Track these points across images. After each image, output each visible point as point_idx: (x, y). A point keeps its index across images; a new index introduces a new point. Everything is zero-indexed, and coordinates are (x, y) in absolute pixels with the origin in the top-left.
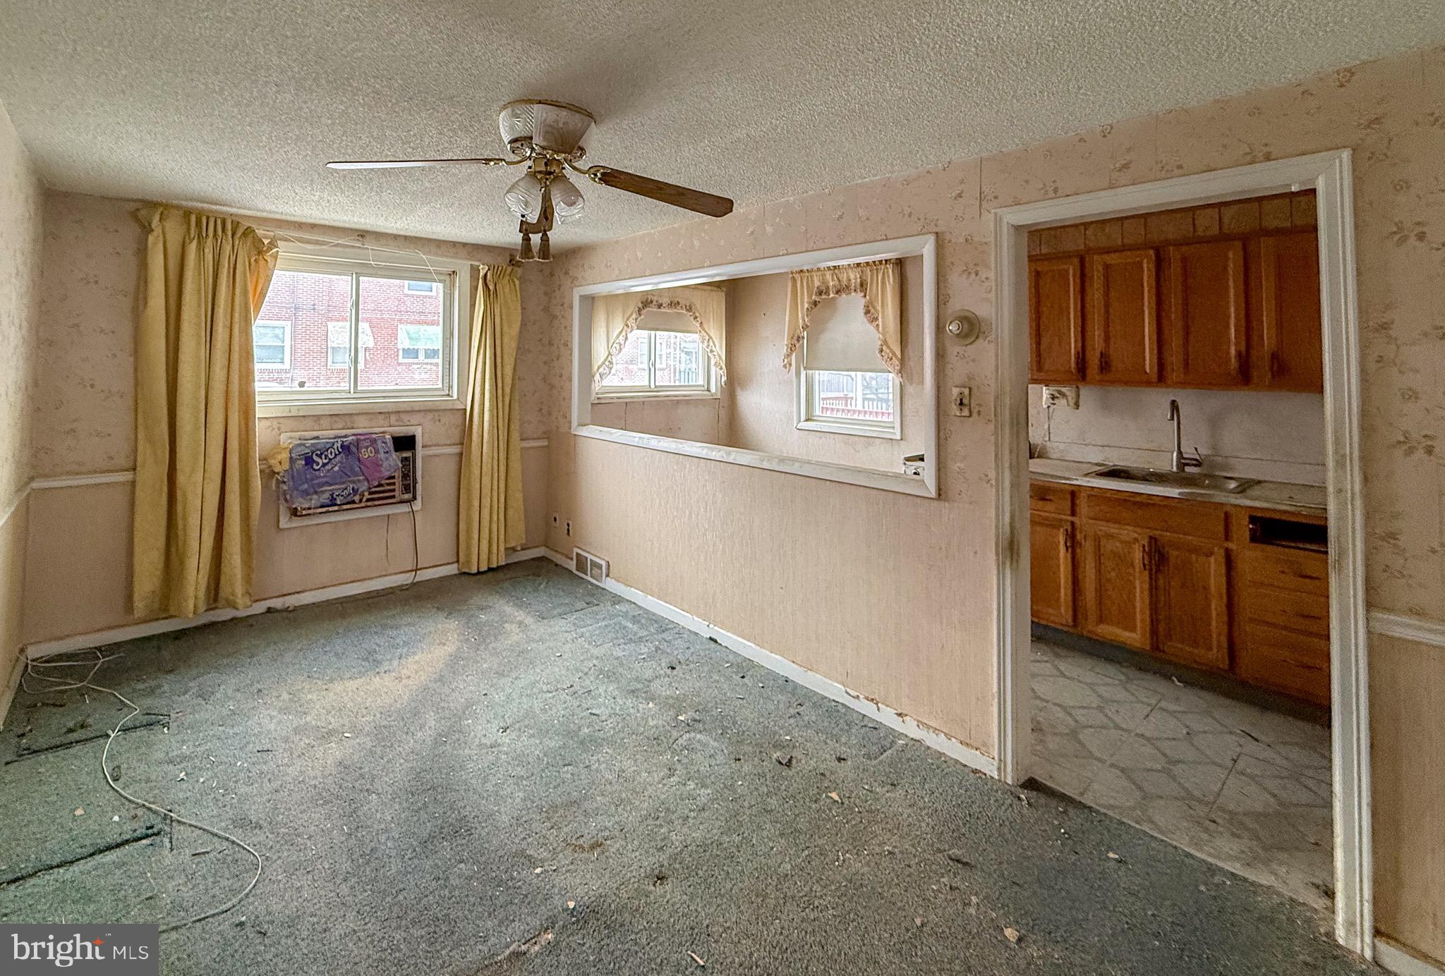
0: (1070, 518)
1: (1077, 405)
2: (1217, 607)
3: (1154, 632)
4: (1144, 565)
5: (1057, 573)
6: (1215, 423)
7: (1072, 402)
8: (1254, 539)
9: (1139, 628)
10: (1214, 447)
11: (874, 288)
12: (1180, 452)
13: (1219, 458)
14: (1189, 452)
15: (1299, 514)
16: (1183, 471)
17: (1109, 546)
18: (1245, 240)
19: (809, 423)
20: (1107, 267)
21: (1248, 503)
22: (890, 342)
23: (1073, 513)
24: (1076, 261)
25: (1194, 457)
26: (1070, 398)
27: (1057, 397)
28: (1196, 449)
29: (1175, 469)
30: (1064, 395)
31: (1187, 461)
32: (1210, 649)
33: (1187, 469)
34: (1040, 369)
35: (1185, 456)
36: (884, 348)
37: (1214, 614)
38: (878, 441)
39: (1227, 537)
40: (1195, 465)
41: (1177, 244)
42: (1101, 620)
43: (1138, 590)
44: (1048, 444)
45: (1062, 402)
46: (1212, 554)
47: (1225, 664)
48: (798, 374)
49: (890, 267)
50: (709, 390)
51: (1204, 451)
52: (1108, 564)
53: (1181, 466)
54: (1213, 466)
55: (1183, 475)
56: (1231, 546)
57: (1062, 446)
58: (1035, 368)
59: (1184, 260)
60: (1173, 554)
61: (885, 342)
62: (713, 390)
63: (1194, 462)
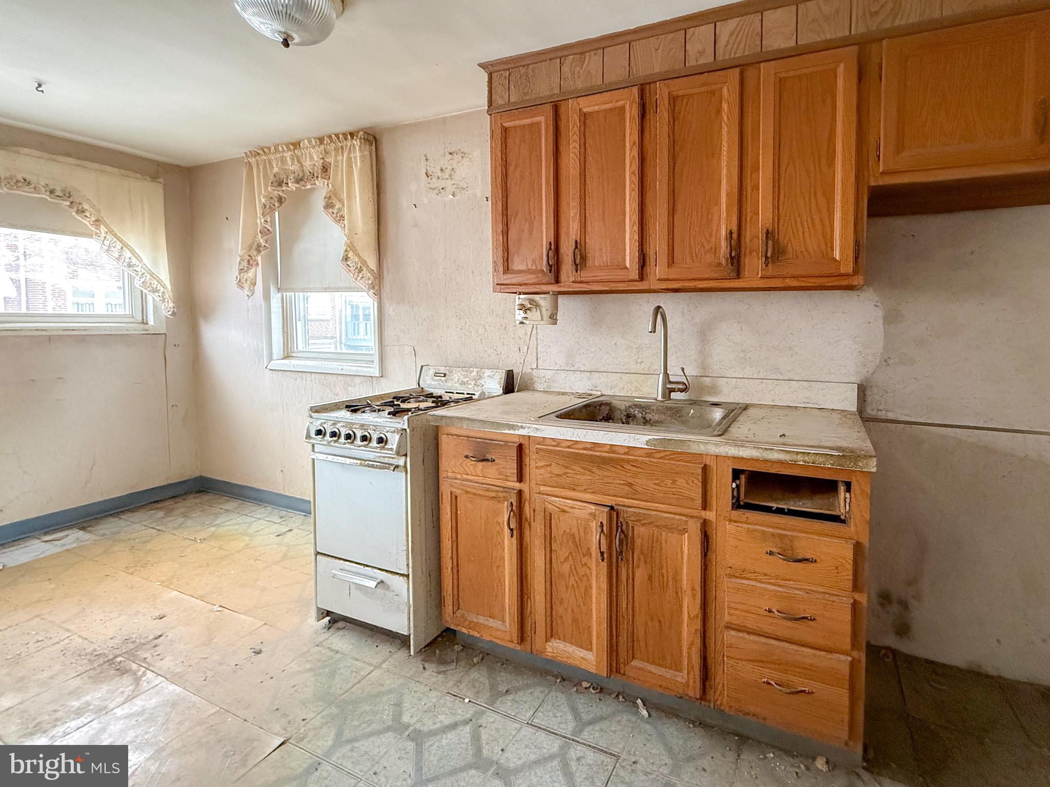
0: (517, 485)
1: (553, 319)
2: (690, 606)
3: (613, 649)
4: (602, 553)
5: (500, 567)
6: (704, 334)
7: (546, 315)
8: (737, 505)
9: (594, 646)
10: (704, 366)
11: (339, 174)
12: (666, 374)
13: (707, 379)
14: (675, 375)
15: (795, 464)
16: (669, 398)
17: (562, 525)
18: (743, 66)
19: (286, 361)
20: (585, 117)
21: (732, 451)
22: (359, 246)
23: (520, 479)
24: (549, 108)
25: (680, 380)
26: (544, 310)
27: (529, 309)
28: (683, 369)
29: (660, 398)
30: (537, 306)
31: (673, 386)
32: (680, 671)
33: (673, 395)
34: (507, 270)
35: (672, 379)
36: (350, 255)
37: (686, 617)
38: (357, 380)
39: (705, 506)
40: (682, 391)
41: (667, 78)
42: (551, 634)
43: (594, 589)
44: (535, 373)
45: (534, 315)
46: (685, 530)
47: (694, 691)
48: (267, 297)
49: (356, 143)
50: (144, 322)
51: (691, 371)
52: (562, 552)
53: (668, 392)
54: (702, 389)
55: (668, 403)
56: (710, 515)
57: (549, 374)
58: (501, 269)
59: (673, 100)
60: (641, 532)
61: (351, 247)
62: (151, 322)
63: (681, 386)
